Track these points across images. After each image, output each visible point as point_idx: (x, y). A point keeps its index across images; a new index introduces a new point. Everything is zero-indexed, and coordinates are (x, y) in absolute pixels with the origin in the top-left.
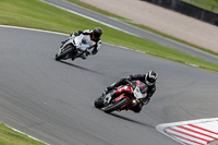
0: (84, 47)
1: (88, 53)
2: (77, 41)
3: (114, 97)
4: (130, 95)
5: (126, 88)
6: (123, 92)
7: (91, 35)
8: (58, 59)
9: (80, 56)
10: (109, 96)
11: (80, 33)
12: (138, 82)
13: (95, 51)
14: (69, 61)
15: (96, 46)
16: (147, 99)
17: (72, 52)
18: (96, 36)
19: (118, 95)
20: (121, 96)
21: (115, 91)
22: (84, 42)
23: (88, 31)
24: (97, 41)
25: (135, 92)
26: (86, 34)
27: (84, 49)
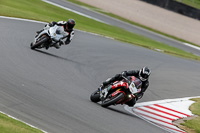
0: (58, 37)
1: (61, 43)
2: (52, 31)
3: (110, 92)
4: (126, 90)
5: (122, 83)
6: (119, 87)
7: (64, 26)
8: (33, 48)
9: (54, 45)
10: (106, 91)
11: (55, 23)
12: (133, 77)
13: (68, 41)
14: (43, 49)
15: (69, 36)
16: (141, 94)
17: (47, 42)
18: (69, 27)
19: (114, 90)
20: (118, 91)
21: (111, 86)
22: (58, 32)
23: (62, 22)
24: (70, 32)
25: (130, 87)
26: (60, 25)
27: (58, 39)
